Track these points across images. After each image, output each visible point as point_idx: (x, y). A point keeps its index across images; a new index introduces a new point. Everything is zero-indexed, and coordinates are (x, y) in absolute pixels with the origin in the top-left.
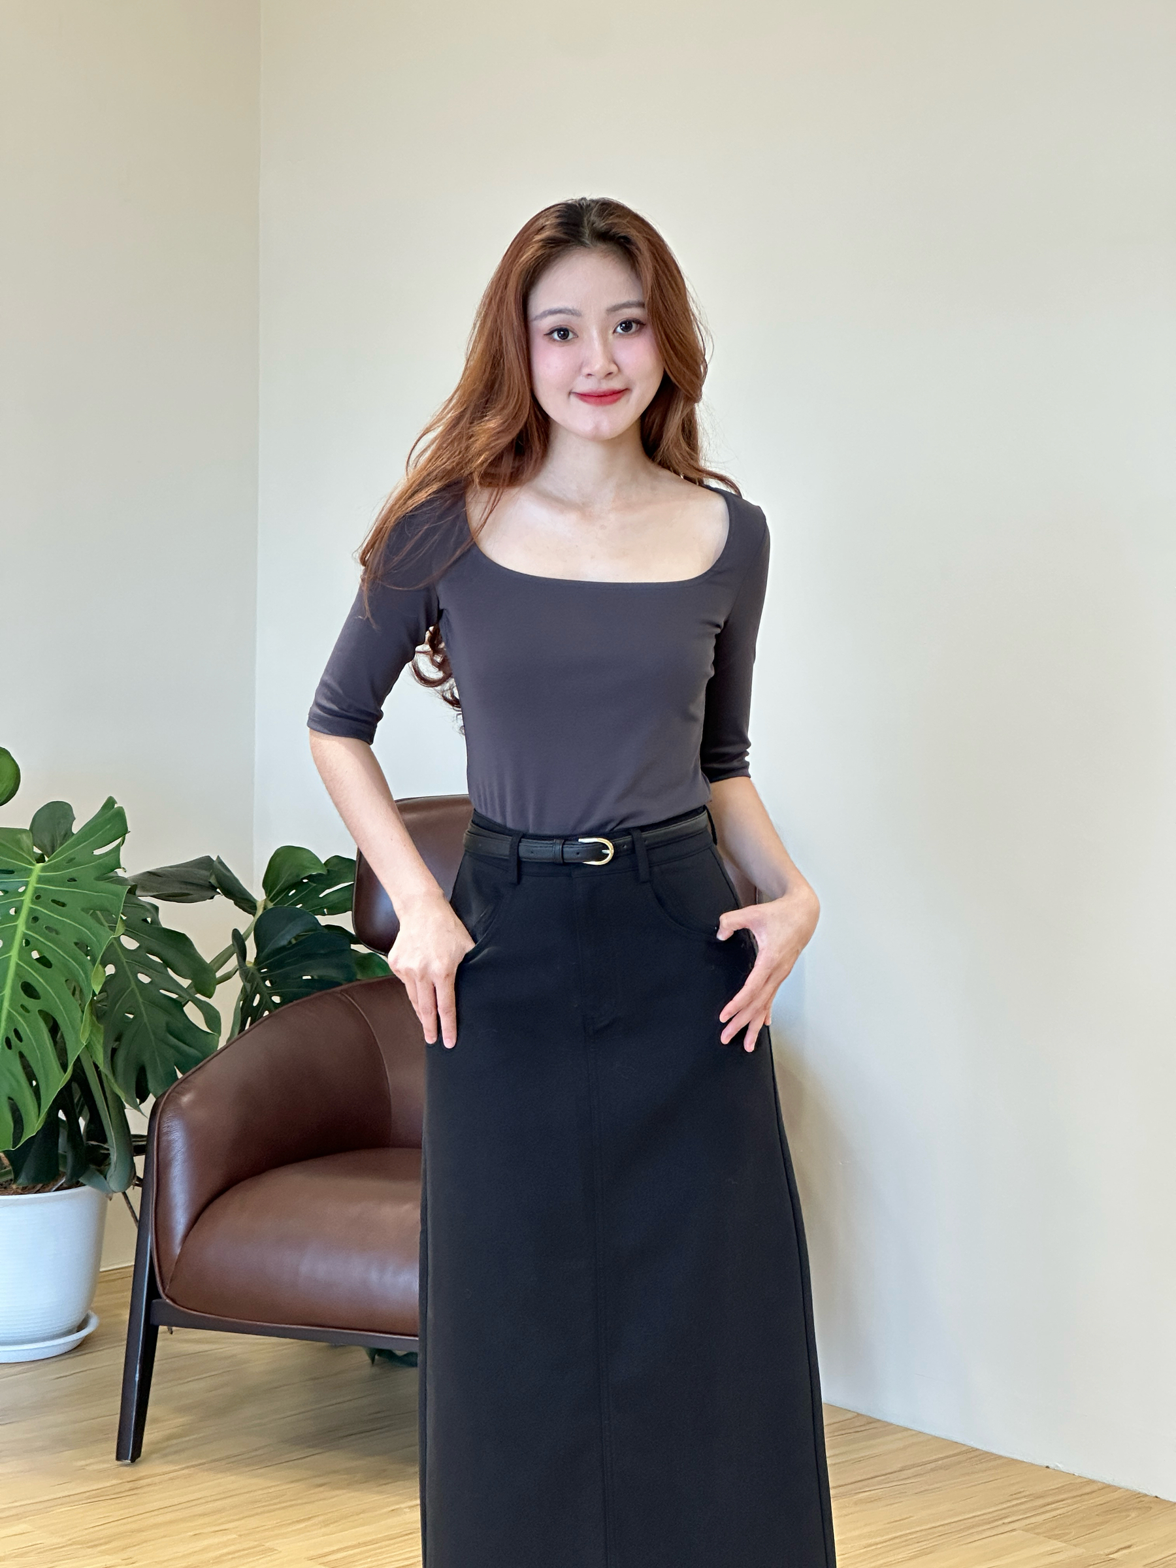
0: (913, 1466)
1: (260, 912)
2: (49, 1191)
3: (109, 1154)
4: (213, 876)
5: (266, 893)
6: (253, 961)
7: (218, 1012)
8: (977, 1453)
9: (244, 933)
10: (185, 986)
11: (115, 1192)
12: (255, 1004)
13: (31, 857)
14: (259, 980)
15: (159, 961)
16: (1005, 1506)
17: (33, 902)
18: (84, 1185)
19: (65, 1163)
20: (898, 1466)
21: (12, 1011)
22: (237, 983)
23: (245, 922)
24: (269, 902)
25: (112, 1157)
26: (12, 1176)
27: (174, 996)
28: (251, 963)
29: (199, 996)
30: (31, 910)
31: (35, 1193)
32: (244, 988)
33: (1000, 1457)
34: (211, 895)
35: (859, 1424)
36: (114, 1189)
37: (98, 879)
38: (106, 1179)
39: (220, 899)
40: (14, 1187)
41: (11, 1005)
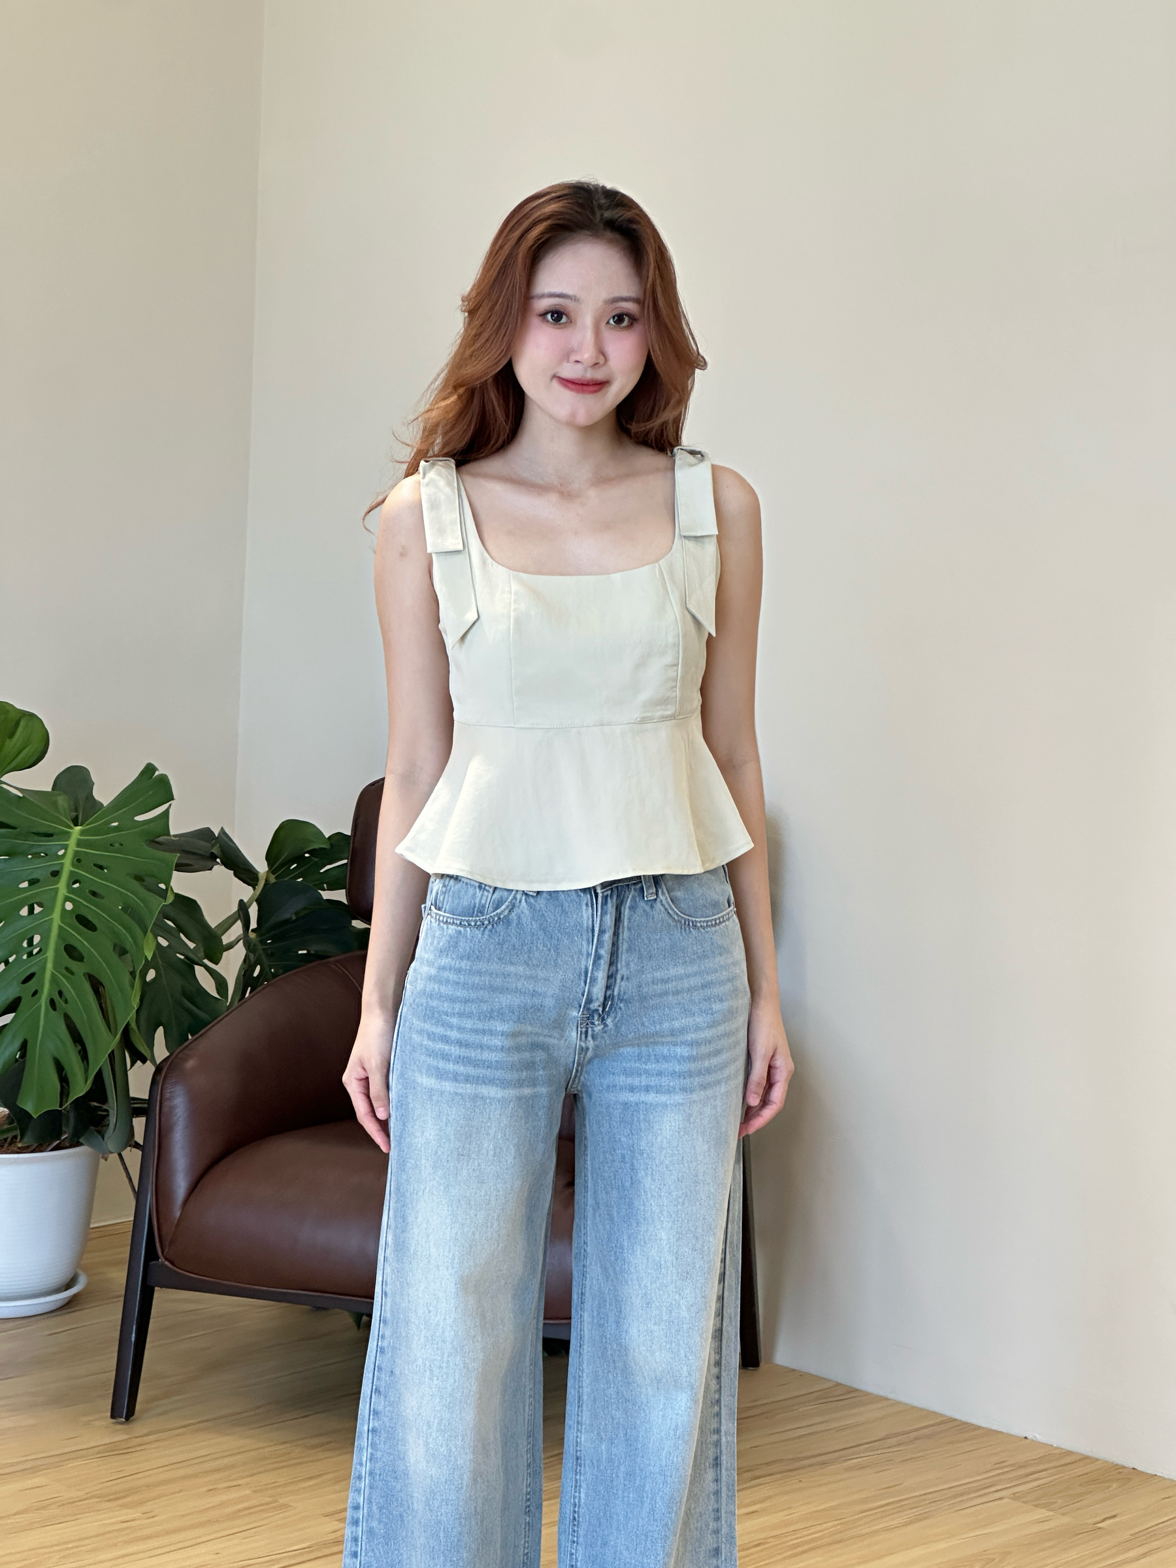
0: (896, 1435)
2: (45, 1151)
4: (215, 847)
6: (254, 932)
8: (956, 1423)
10: (193, 950)
11: (112, 1153)
12: (256, 974)
13: (67, 818)
14: (260, 951)
16: (989, 1475)
17: (73, 865)
18: (82, 1145)
20: (882, 1435)
21: (56, 973)
22: (240, 952)
24: (272, 874)
25: (111, 1118)
26: (17, 1133)
27: (188, 961)
28: (253, 929)
29: (206, 961)
30: (71, 872)
31: (32, 1152)
33: (979, 1428)
35: (840, 1392)
36: (111, 1149)
38: (103, 1139)
40: (19, 1144)
41: (55, 967)
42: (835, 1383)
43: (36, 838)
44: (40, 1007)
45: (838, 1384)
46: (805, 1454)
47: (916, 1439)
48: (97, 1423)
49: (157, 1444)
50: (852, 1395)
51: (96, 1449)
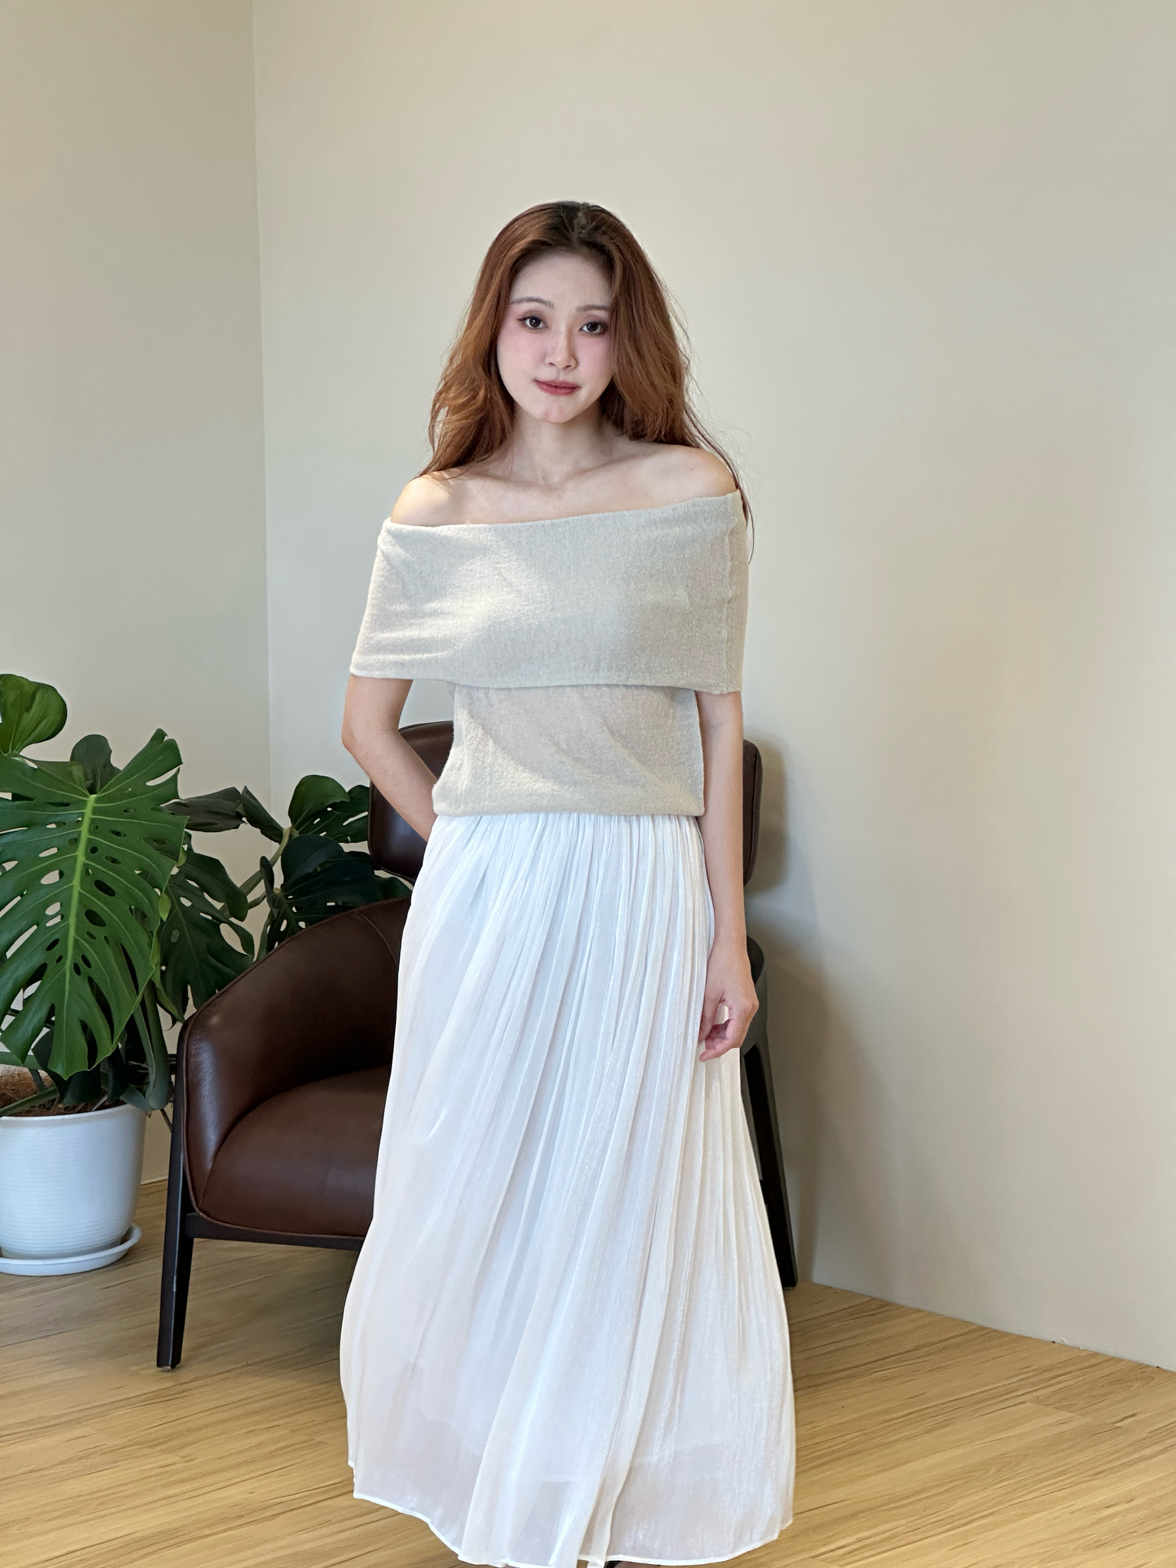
0: (928, 1345)
1: (286, 840)
2: (90, 1111)
3: (148, 1073)
4: (241, 805)
5: (292, 820)
7: (251, 935)
9: (271, 860)
10: (220, 909)
11: (154, 1109)
12: (282, 929)
14: (285, 906)
15: (197, 886)
17: (90, 832)
18: (123, 1103)
19: (107, 1085)
21: (79, 939)
24: (295, 830)
25: (151, 1077)
26: (58, 1096)
27: (211, 918)
28: (278, 889)
30: (89, 839)
31: (79, 1112)
32: (271, 912)
34: (237, 825)
35: (873, 1307)
37: (153, 809)
38: (144, 1095)
40: (60, 1106)
41: (77, 932)
43: (53, 808)
44: (64, 973)
48: (144, 1372)
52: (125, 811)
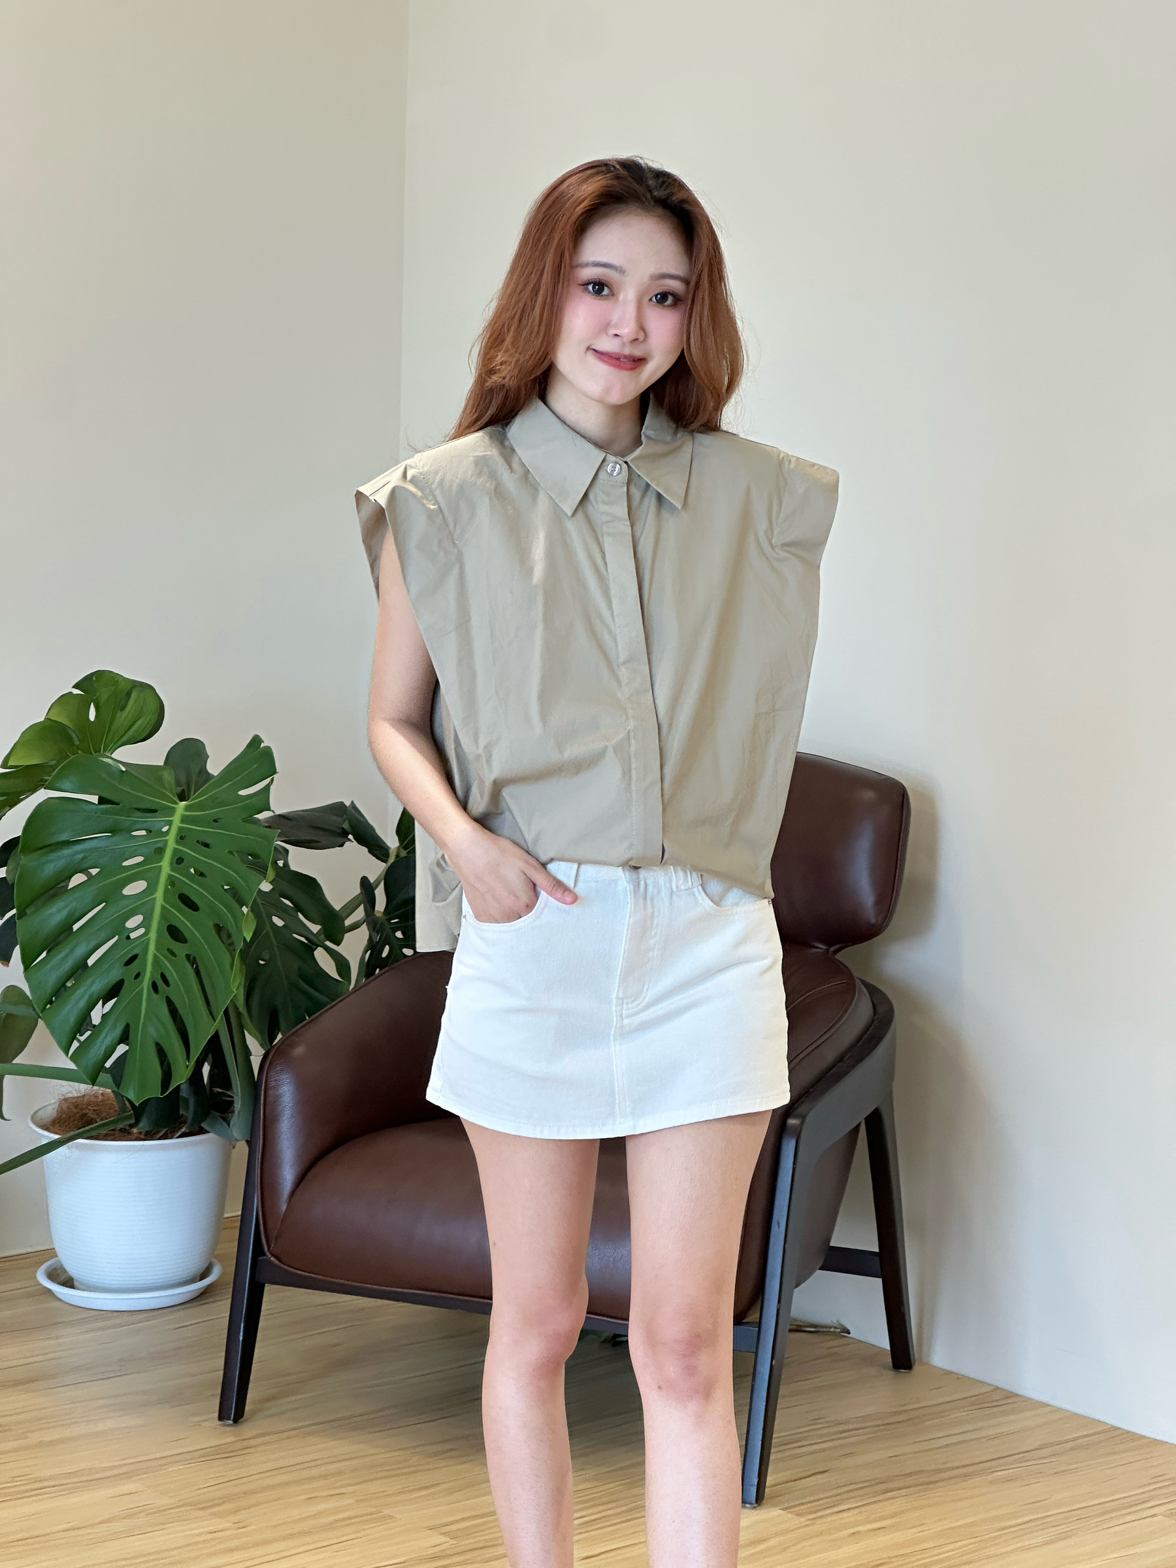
0: (1051, 1445)
1: (392, 860)
2: (171, 1138)
3: (233, 1102)
4: (347, 822)
5: (399, 841)
6: (382, 910)
7: (348, 961)
8: (1119, 1432)
9: (374, 882)
10: (315, 932)
11: (238, 1140)
12: (384, 954)
13: (175, 796)
14: (388, 930)
15: (291, 905)
16: (1147, 1489)
17: (177, 842)
18: (209, 1132)
19: (187, 1109)
20: (1037, 1444)
21: (158, 954)
22: (363, 934)
23: (375, 869)
24: (402, 850)
25: (236, 1105)
26: (132, 1121)
27: (306, 942)
28: (379, 912)
29: (328, 943)
30: (175, 850)
31: (159, 1139)
32: (370, 939)
33: (1142, 1437)
34: (342, 842)
35: (998, 1398)
36: (238, 1138)
37: (245, 821)
38: (229, 1125)
39: (352, 847)
40: (135, 1130)
41: (157, 949)
42: (994, 1387)
43: (140, 814)
44: (142, 990)
45: (997, 1388)
46: (948, 1465)
47: (1072, 1449)
48: (206, 1424)
49: (263, 1448)
50: (1010, 1401)
51: (202, 1452)
52: (215, 821)
